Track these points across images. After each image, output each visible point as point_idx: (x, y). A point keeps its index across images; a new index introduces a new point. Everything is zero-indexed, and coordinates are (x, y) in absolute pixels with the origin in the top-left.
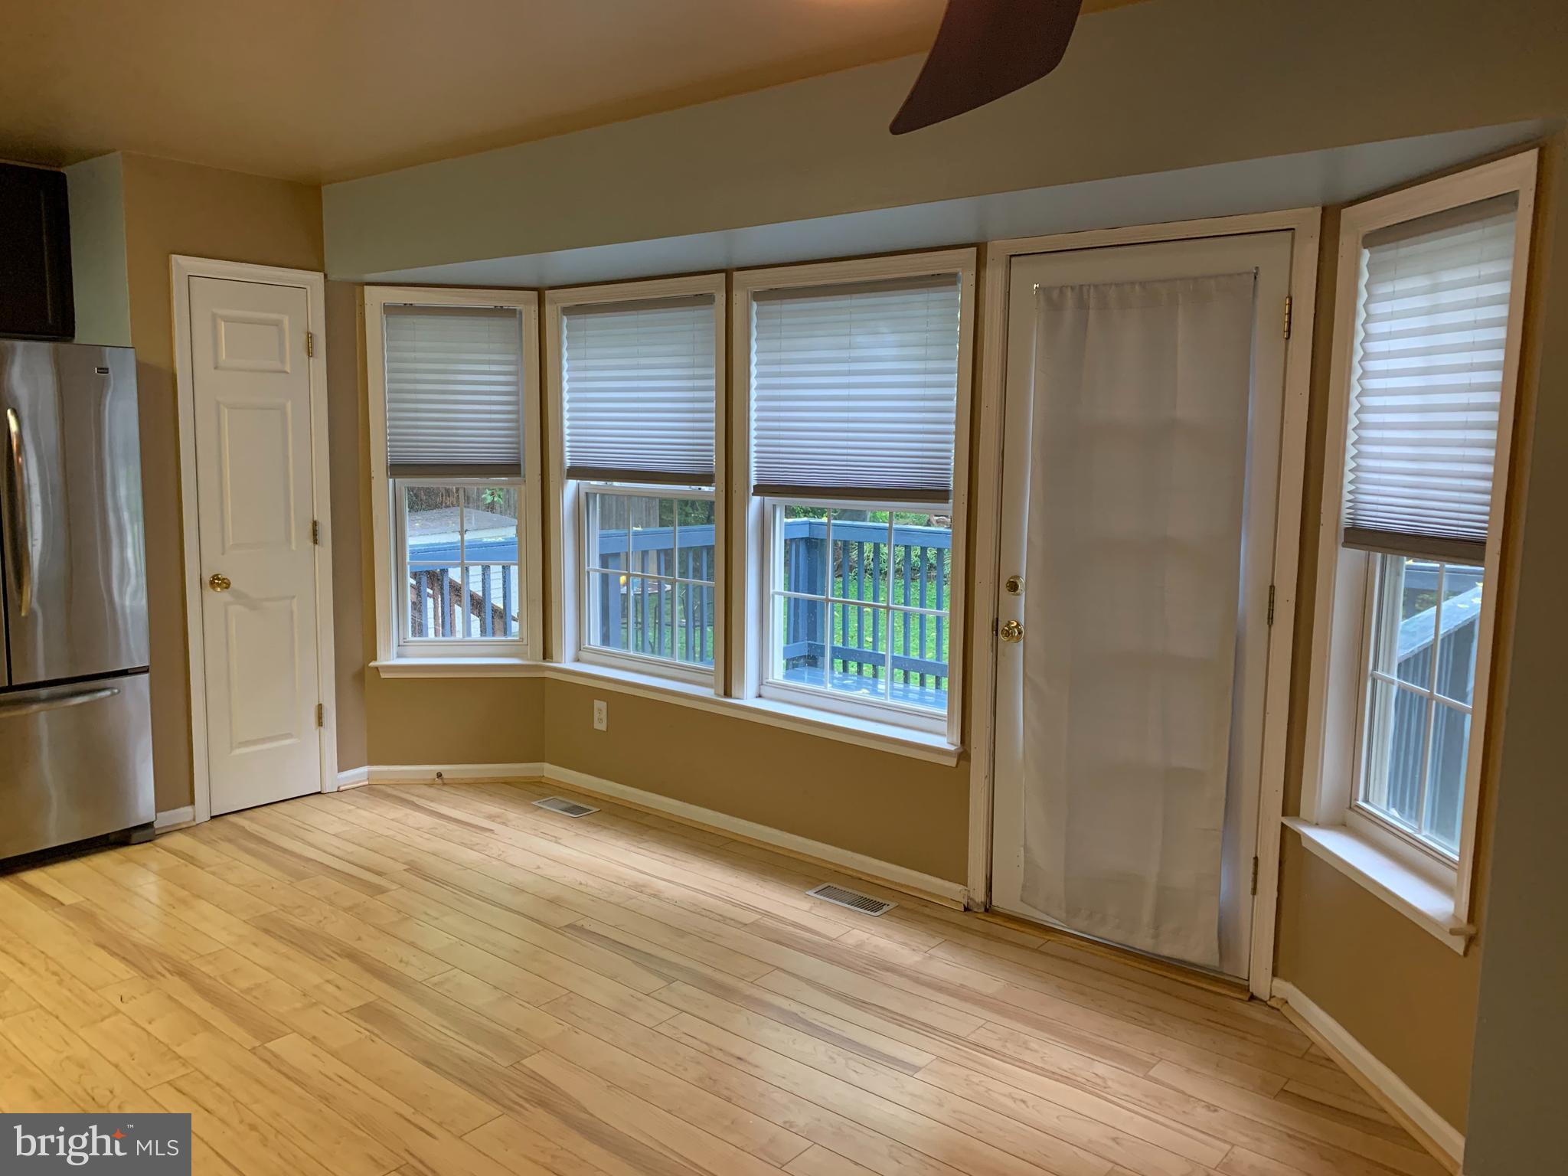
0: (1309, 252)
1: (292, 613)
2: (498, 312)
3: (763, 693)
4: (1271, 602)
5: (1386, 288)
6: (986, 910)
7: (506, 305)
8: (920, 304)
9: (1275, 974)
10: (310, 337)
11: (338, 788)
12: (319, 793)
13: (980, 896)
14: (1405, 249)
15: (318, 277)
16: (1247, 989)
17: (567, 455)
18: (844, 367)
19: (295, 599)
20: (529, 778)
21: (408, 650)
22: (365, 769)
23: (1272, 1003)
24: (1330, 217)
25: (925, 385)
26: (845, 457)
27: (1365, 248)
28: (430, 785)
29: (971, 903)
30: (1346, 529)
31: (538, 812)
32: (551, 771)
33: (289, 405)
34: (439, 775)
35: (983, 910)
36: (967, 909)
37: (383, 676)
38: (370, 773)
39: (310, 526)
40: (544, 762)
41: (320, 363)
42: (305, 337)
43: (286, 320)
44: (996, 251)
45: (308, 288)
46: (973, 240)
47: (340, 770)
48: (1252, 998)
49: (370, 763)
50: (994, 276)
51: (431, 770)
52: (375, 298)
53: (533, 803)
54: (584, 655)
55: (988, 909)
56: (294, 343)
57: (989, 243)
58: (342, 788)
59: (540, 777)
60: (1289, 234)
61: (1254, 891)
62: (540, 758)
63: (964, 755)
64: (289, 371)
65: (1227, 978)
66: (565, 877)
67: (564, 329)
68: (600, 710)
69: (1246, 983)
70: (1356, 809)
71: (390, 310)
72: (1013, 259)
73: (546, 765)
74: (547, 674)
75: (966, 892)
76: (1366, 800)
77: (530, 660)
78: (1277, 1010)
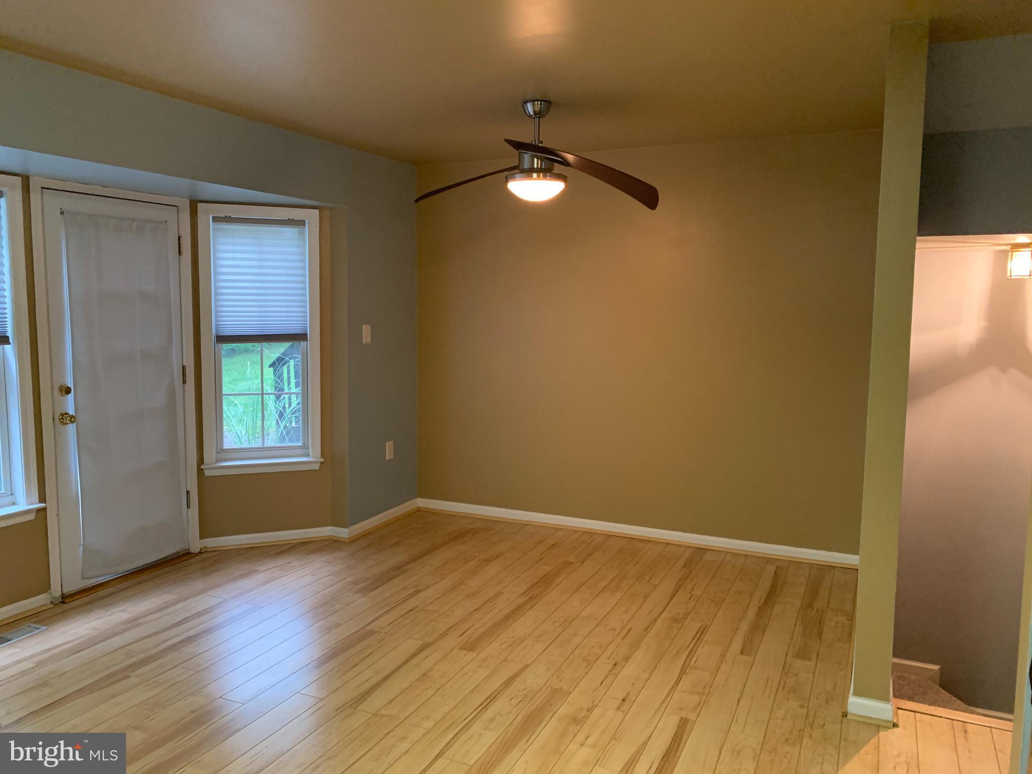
0: (186, 217)
4: (184, 374)
5: (223, 240)
9: (200, 539)
13: (58, 593)
16: (189, 553)
23: (203, 551)
24: (194, 205)
27: (212, 221)
29: (54, 600)
30: (215, 336)
35: (60, 599)
36: (54, 605)
44: (34, 184)
46: (18, 170)
48: (195, 554)
50: (35, 199)
55: (63, 597)
57: (30, 178)
60: (176, 208)
61: (189, 506)
63: (42, 509)
65: (181, 554)
69: (187, 551)
70: (222, 452)
72: (44, 190)
75: (51, 596)
78: (206, 552)
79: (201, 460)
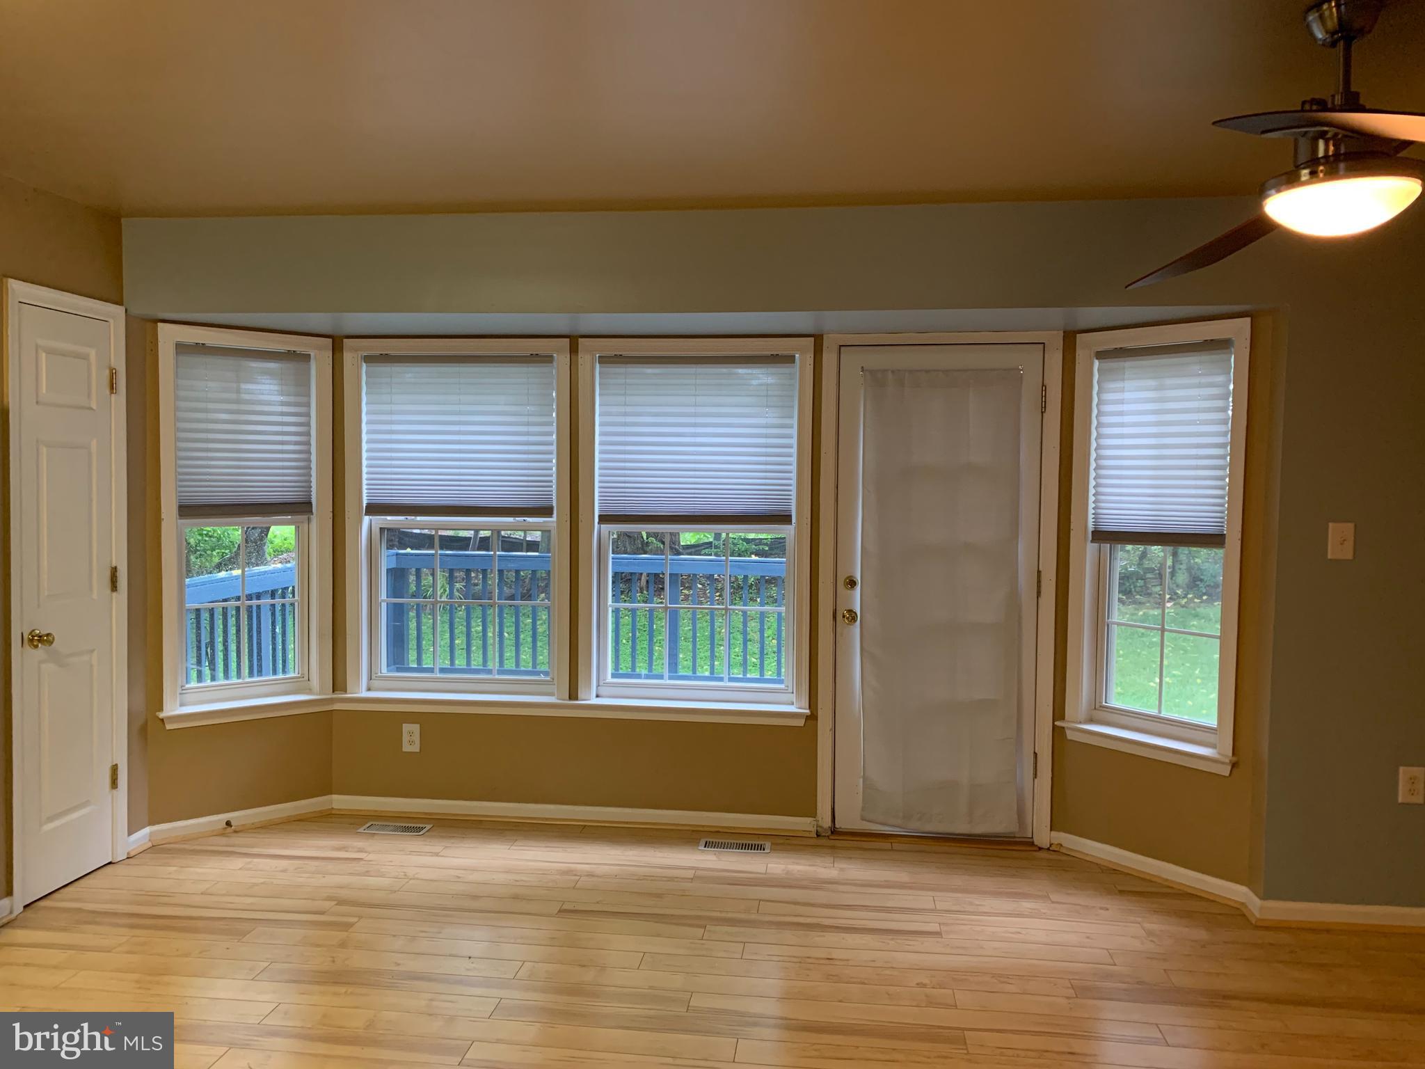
0: (1055, 360)
1: (91, 666)
2: (290, 356)
3: (600, 693)
4: (1039, 582)
5: (1112, 385)
6: (832, 833)
7: (298, 349)
8: (761, 377)
9: (1051, 830)
10: (113, 374)
11: (128, 854)
12: (110, 863)
13: (827, 823)
14: (1128, 364)
15: (119, 311)
16: (1032, 844)
17: (365, 492)
18: (692, 420)
19: (96, 652)
20: (320, 812)
21: (188, 698)
22: (147, 830)
23: (1053, 848)
24: (1070, 338)
25: (766, 436)
26: (693, 491)
27: (1097, 359)
28: (222, 835)
29: (819, 829)
30: (1092, 532)
31: (376, 837)
32: (340, 802)
33: (94, 444)
34: (228, 824)
35: (830, 832)
36: (818, 835)
37: (168, 727)
38: (151, 834)
39: (108, 574)
40: (331, 794)
41: (120, 400)
42: (107, 372)
43: (93, 353)
44: (829, 343)
45: (111, 321)
46: (810, 330)
47: (130, 833)
48: (1040, 849)
49: (151, 823)
50: (829, 359)
51: (219, 820)
52: (168, 336)
53: (359, 831)
54: (375, 683)
55: (834, 831)
56: (99, 379)
57: (825, 337)
58: (132, 854)
59: (329, 809)
60: (1041, 346)
61: (1035, 776)
62: (327, 790)
63: (812, 717)
64: (94, 408)
65: (1018, 840)
66: (494, 879)
67: (361, 377)
68: (411, 734)
69: (1030, 840)
70: (1101, 708)
71: (181, 348)
72: (842, 348)
73: (335, 797)
74: (337, 706)
75: (815, 823)
76: (1106, 703)
77: (320, 694)
78: (1058, 852)
79: (1059, 711)
